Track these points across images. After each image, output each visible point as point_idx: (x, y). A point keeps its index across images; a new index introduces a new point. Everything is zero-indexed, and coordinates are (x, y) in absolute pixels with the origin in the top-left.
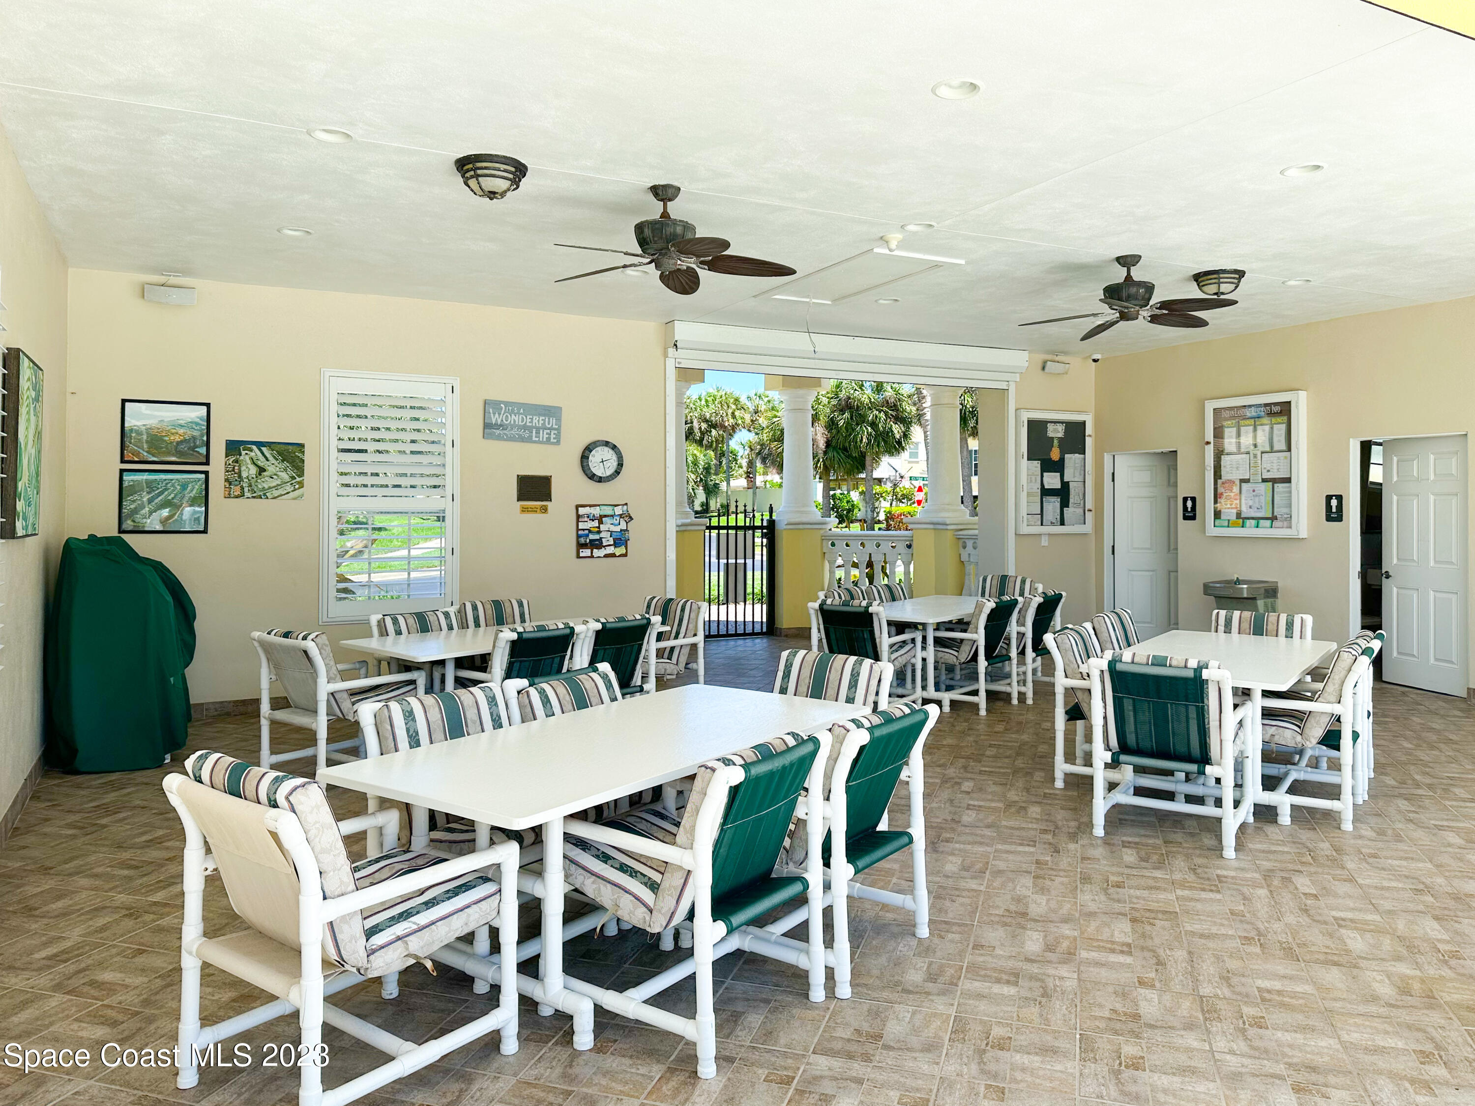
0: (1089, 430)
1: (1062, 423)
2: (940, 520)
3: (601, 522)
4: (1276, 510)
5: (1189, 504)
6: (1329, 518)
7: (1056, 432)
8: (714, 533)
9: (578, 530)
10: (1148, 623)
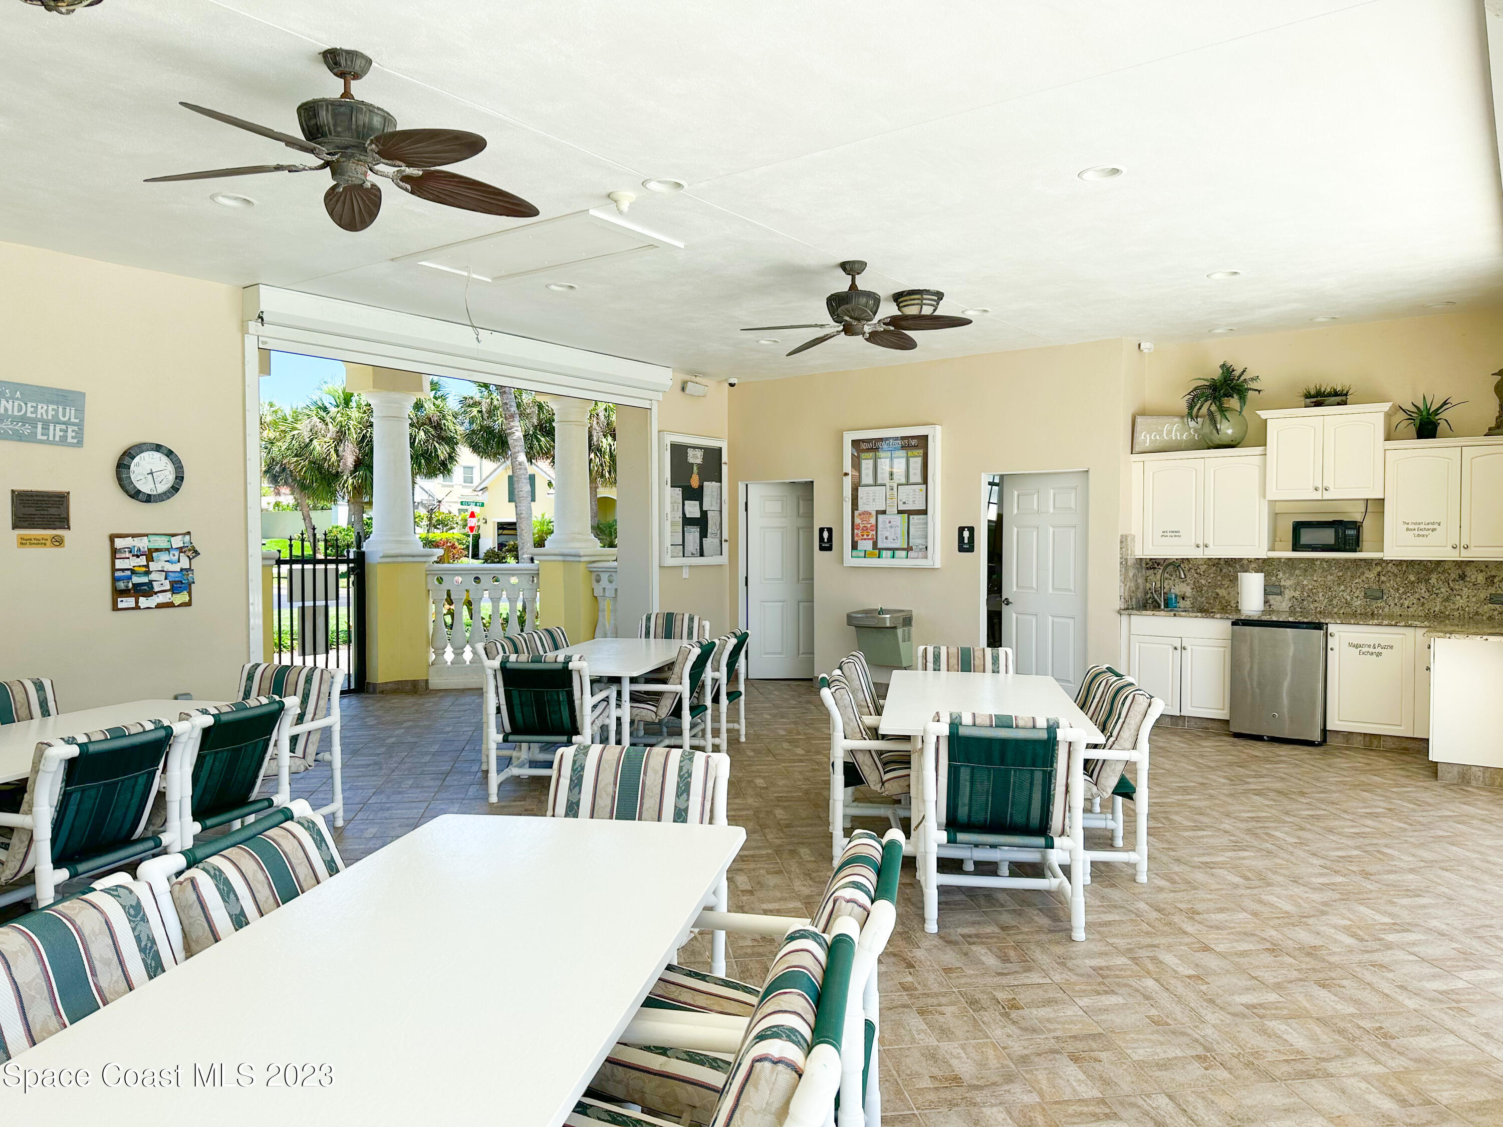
0: (725, 458)
1: (701, 448)
2: (572, 551)
3: (150, 559)
4: (911, 541)
5: (826, 535)
6: (961, 549)
7: (695, 458)
8: (285, 568)
9: (114, 570)
10: (779, 653)
